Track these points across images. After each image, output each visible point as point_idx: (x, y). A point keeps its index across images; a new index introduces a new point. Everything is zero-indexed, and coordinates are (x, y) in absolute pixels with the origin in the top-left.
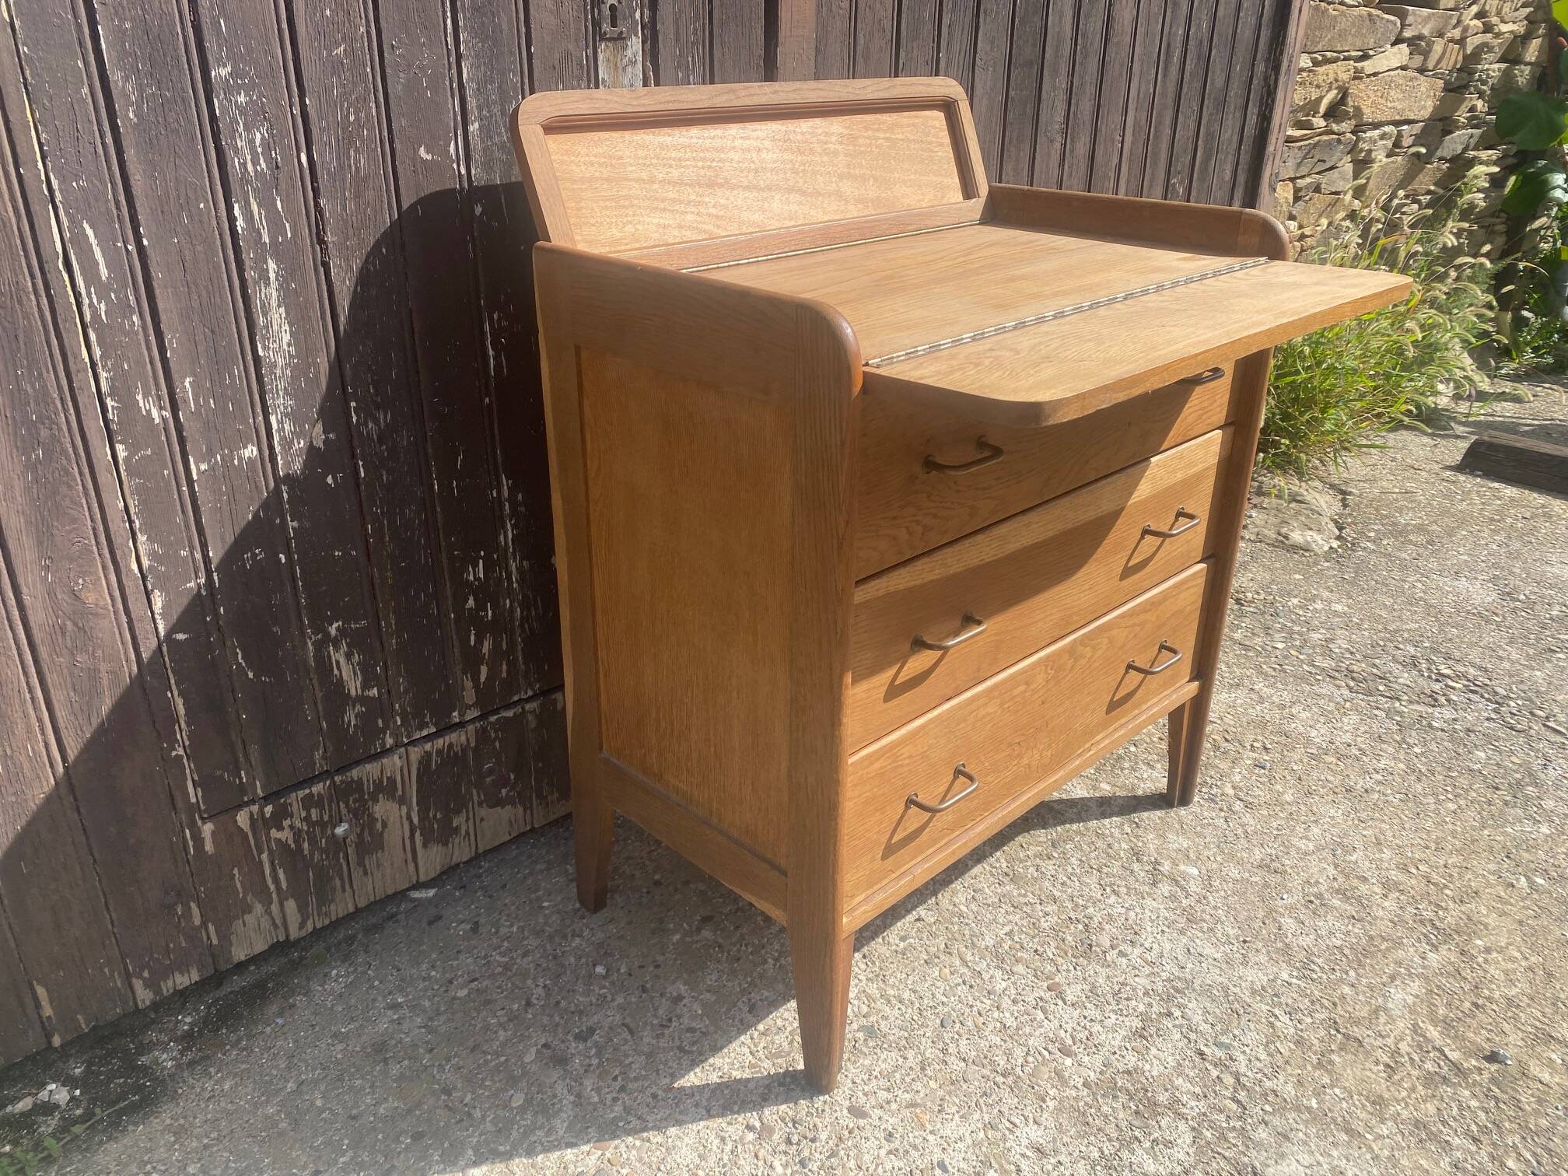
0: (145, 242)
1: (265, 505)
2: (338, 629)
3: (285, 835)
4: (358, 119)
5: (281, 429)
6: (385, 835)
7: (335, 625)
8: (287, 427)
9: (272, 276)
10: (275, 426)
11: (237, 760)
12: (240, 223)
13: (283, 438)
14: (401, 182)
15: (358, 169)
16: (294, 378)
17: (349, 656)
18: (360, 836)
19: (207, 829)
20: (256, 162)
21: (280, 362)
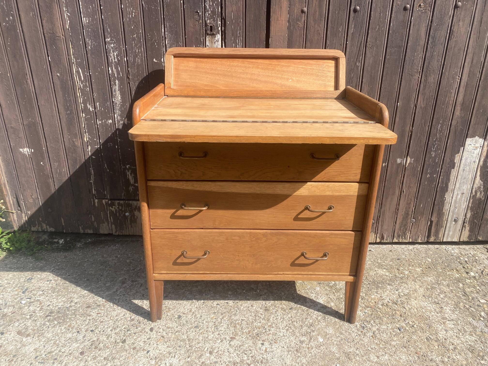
0: (91, 73)
1: (113, 134)
2: (129, 167)
3: (113, 209)
4: (138, 51)
5: (117, 118)
6: (137, 220)
7: (128, 166)
8: (119, 118)
9: (117, 84)
10: (116, 117)
11: (104, 189)
12: (110, 72)
13: (117, 120)
14: (149, 67)
15: (138, 63)
16: (121, 108)
17: (131, 174)
18: (131, 217)
19: (96, 201)
20: (114, 59)
21: (118, 103)
